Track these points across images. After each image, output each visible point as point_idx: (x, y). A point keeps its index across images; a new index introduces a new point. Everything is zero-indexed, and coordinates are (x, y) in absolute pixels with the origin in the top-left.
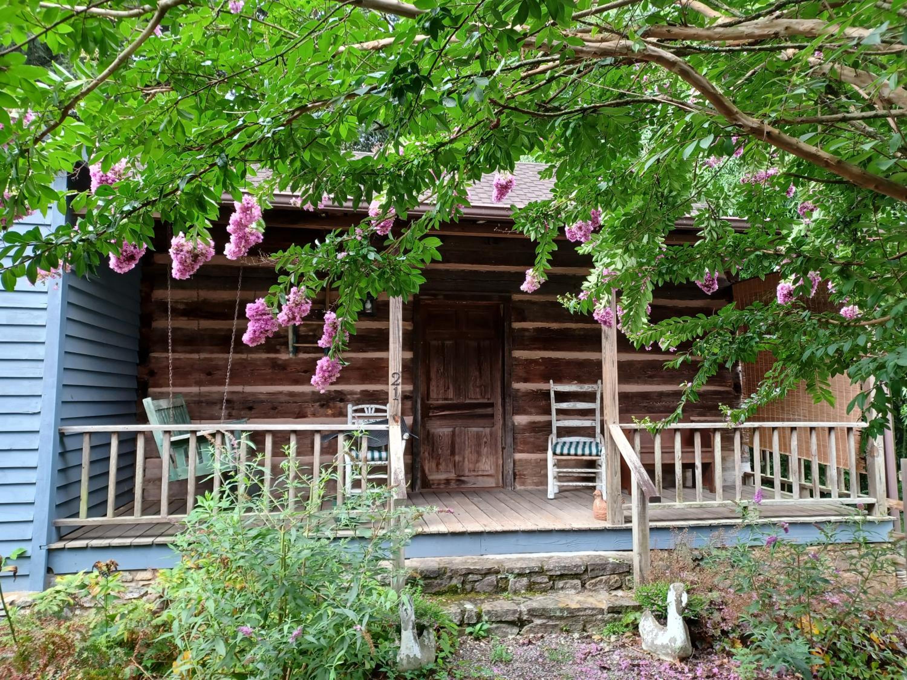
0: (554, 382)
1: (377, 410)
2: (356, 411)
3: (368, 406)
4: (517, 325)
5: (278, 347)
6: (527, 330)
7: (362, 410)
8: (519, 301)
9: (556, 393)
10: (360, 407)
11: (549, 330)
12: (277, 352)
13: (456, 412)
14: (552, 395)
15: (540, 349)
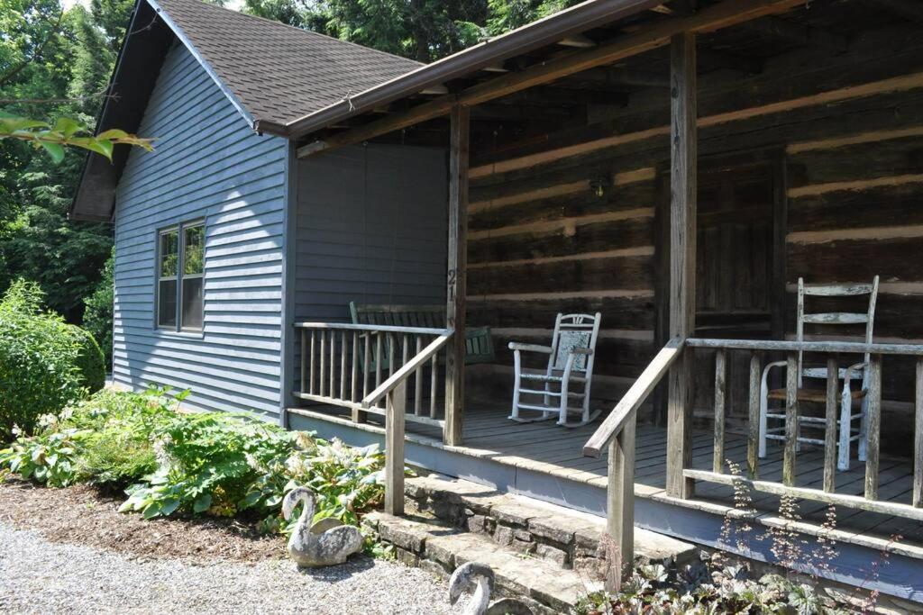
0: (805, 282)
1: (585, 321)
2: (563, 321)
3: (576, 315)
4: (795, 193)
5: (533, 252)
6: (812, 198)
7: (570, 321)
8: (799, 153)
9: (808, 298)
10: (569, 316)
11: (849, 192)
12: (531, 257)
13: (718, 327)
14: (801, 300)
15: (831, 227)
